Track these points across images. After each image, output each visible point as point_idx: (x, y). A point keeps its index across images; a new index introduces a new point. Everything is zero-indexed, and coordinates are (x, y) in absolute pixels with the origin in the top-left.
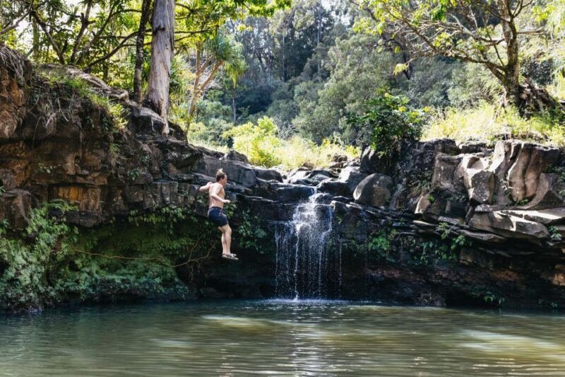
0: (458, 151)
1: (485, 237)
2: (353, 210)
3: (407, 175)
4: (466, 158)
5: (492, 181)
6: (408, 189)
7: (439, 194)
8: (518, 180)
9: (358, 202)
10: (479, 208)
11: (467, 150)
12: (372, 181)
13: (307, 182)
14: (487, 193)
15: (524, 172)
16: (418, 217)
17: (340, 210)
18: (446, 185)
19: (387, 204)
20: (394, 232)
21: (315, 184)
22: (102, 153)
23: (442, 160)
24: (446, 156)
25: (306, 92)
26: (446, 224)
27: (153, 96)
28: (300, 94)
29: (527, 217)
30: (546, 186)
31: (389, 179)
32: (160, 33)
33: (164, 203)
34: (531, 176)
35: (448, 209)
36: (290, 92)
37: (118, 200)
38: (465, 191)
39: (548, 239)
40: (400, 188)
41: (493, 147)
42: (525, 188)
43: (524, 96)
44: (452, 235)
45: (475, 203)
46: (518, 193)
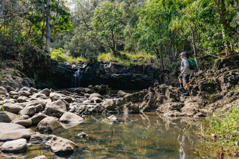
0: (104, 63)
1: (107, 78)
2: (86, 73)
3: (95, 67)
4: (105, 65)
5: (109, 69)
6: (95, 69)
7: (100, 71)
8: (113, 69)
9: (87, 71)
10: (107, 73)
11: (105, 63)
12: (89, 68)
13: (76, 67)
14: (108, 71)
15: (114, 68)
16: (97, 74)
17: (83, 73)
18: (102, 69)
19: (92, 72)
20: (93, 77)
21: (78, 68)
22: (44, 63)
23: (101, 65)
24: (102, 64)
25: (66, 38)
26: (101, 76)
27: (47, 50)
28: (65, 39)
29: (114, 75)
30: (117, 71)
31: (92, 68)
32: (48, 38)
33: (52, 71)
34: (115, 69)
35: (102, 73)
36: (62, 37)
37: (45, 71)
38: (105, 70)
39: (117, 78)
40: (94, 69)
41: (109, 63)
42: (114, 70)
43: (116, 53)
44: (103, 78)
45: (106, 73)
46: (113, 71)
